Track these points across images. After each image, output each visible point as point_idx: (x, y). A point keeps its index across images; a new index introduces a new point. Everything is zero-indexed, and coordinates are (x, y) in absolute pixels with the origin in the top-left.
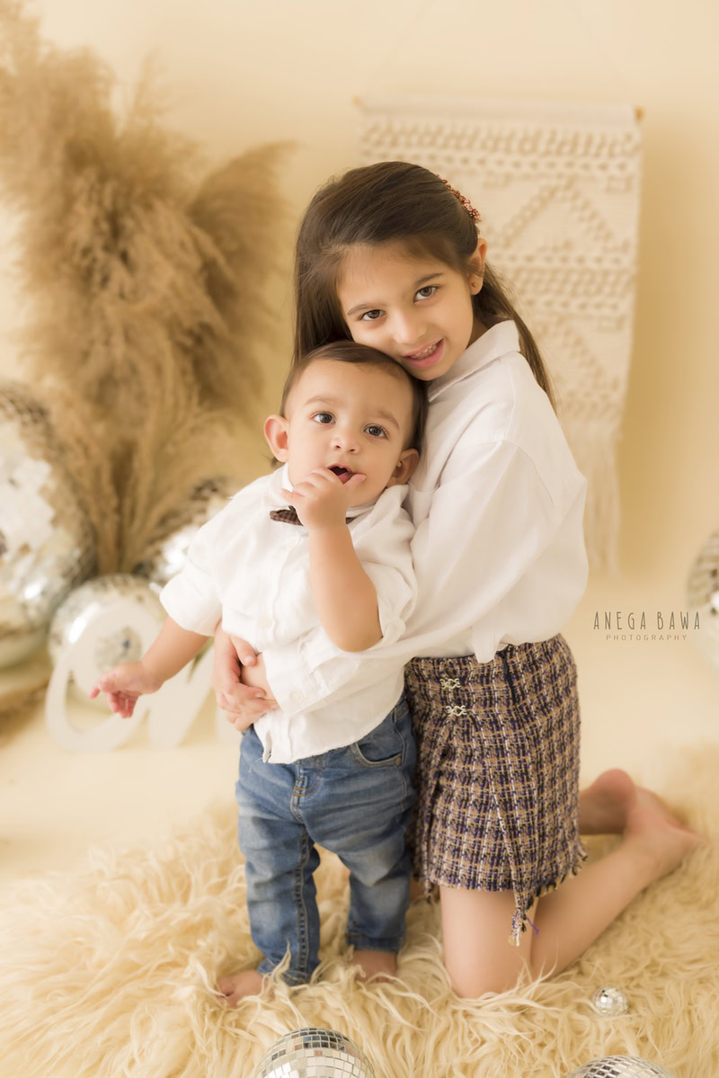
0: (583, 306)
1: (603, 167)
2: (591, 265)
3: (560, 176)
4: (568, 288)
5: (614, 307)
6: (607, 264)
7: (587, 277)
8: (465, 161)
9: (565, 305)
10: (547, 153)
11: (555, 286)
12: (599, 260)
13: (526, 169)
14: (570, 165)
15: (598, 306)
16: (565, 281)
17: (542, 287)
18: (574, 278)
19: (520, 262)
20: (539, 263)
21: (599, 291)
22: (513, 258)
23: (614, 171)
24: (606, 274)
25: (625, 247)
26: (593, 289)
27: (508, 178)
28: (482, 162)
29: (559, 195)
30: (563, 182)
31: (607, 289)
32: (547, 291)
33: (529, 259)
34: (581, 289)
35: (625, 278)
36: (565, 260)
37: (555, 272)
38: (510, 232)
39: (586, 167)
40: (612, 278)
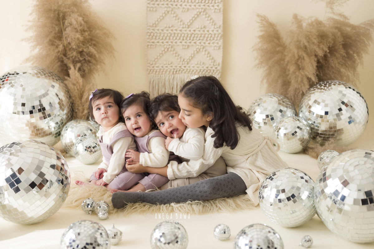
0: (209, 43)
1: (213, 6)
2: (210, 32)
3: (202, 9)
4: (205, 39)
5: (218, 43)
6: (215, 32)
7: (210, 36)
8: (176, 5)
9: (205, 43)
10: (199, 3)
11: (201, 38)
12: (213, 31)
13: (193, 7)
14: (204, 6)
15: (213, 43)
16: (204, 37)
17: (198, 39)
18: (206, 36)
19: (192, 32)
20: (197, 32)
21: (213, 39)
22: (190, 31)
23: (216, 7)
24: (215, 34)
25: (220, 27)
26: (212, 39)
27: (188, 9)
28: (181, 5)
29: (202, 13)
30: (203, 10)
31: (215, 39)
32: (199, 39)
33: (194, 31)
34: (208, 39)
35: (220, 36)
36: (204, 31)
37: (202, 34)
38: (189, 24)
39: (208, 6)
40: (216, 36)
